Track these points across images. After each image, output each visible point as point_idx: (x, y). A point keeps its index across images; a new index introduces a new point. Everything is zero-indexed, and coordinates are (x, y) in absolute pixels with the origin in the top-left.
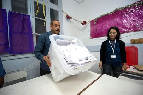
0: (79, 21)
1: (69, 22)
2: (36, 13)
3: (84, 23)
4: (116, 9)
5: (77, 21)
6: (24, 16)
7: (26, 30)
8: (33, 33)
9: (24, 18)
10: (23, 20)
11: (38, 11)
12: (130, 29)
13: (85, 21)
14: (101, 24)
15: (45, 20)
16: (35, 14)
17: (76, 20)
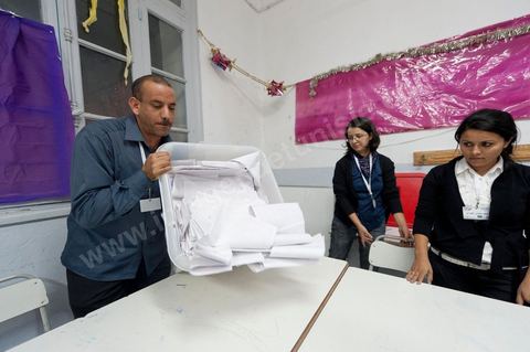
0: (259, 81)
1: (223, 78)
2: (85, 24)
3: (275, 88)
4: (378, 56)
5: (254, 78)
6: (24, 28)
7: (38, 95)
8: (73, 113)
9: (21, 37)
10: (15, 45)
11: (93, 13)
12: (411, 120)
13: (278, 82)
14: (331, 98)
15: (128, 59)
16: (81, 28)
17: (248, 75)
